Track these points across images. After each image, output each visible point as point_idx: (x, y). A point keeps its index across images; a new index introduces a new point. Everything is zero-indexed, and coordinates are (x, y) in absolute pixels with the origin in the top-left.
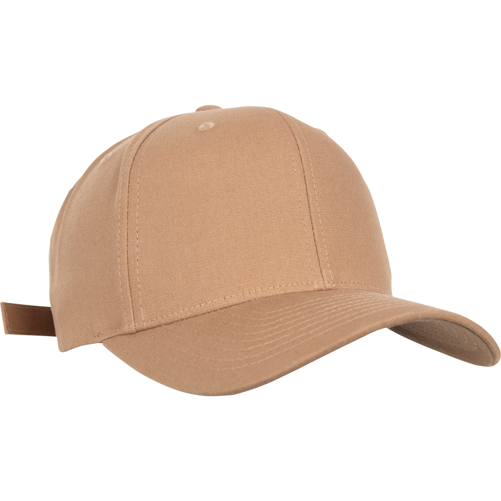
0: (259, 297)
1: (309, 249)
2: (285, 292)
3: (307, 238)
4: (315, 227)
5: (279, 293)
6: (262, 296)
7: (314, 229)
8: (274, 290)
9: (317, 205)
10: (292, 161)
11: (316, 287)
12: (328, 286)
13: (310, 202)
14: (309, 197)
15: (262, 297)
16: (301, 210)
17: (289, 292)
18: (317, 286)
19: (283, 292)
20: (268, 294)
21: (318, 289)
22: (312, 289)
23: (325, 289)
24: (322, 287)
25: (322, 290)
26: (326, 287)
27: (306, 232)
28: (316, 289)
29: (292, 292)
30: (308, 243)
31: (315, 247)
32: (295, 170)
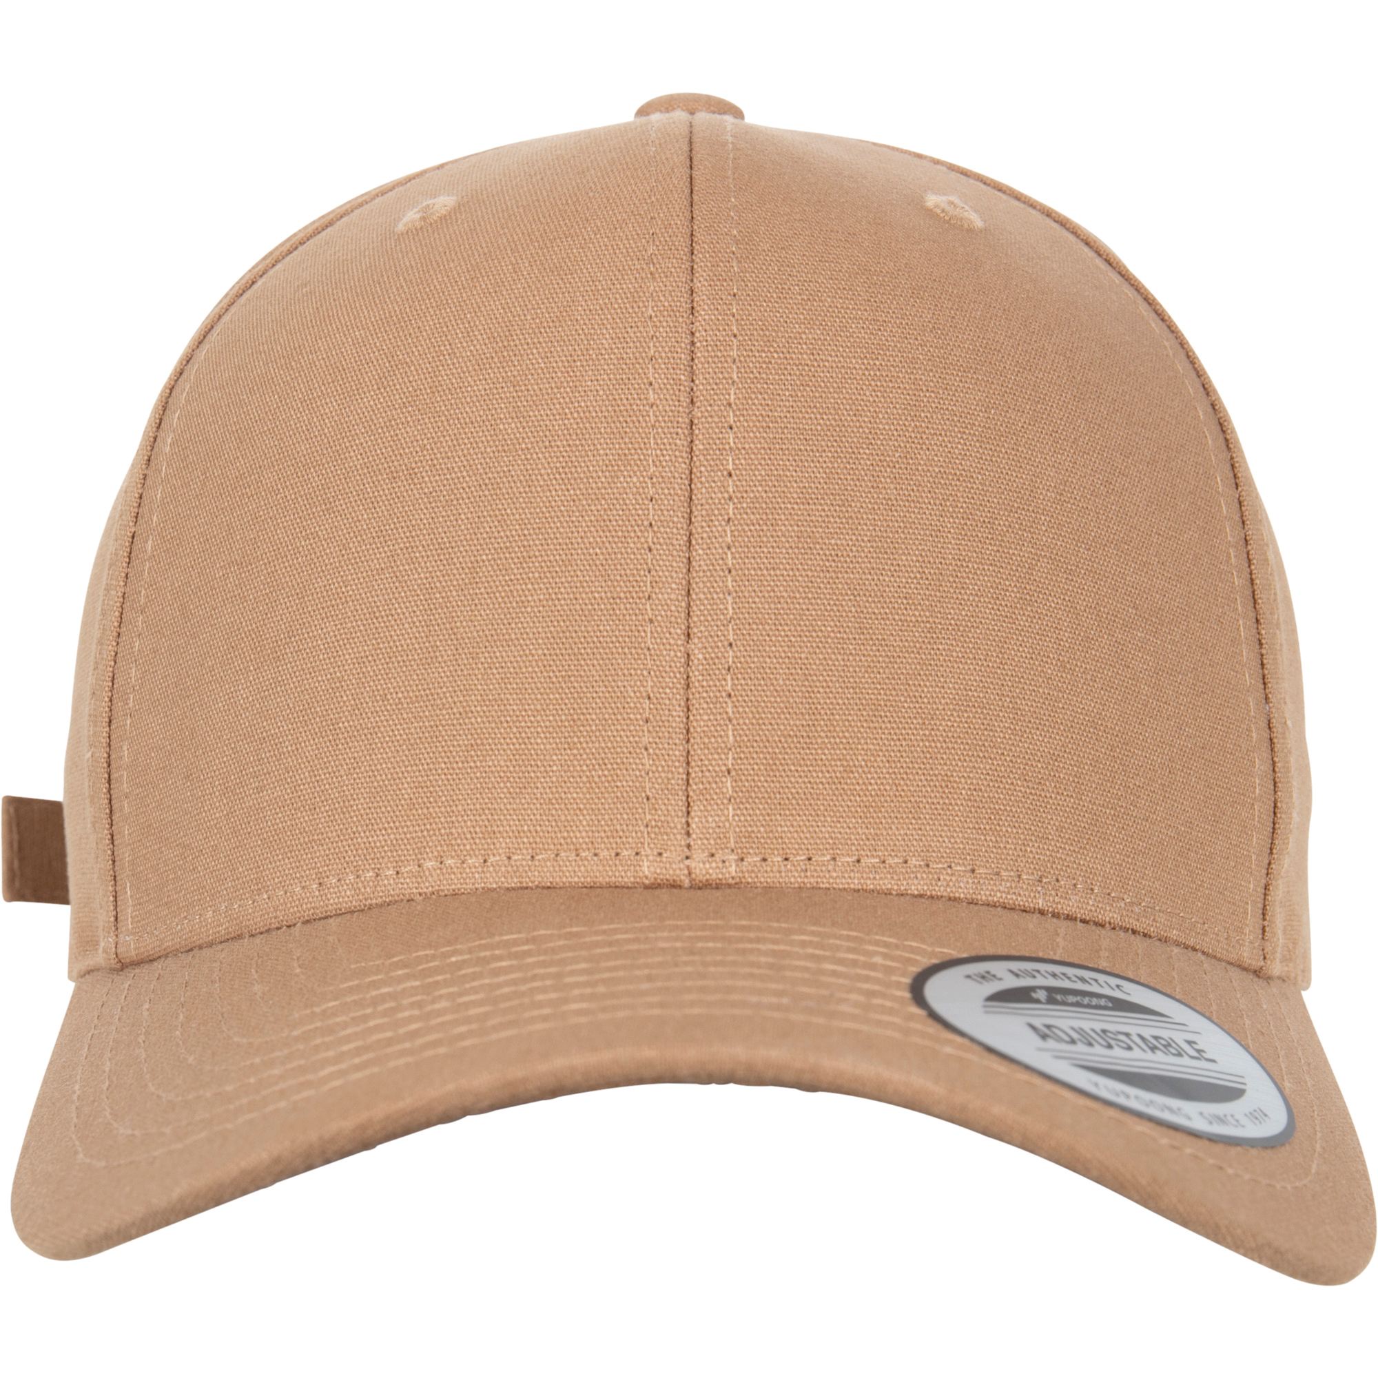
0: (426, 893)
1: (651, 717)
2: (521, 883)
3: (652, 673)
4: (695, 630)
5: (496, 883)
6: (437, 888)
7: (692, 636)
8: (483, 872)
9: (729, 539)
10: (647, 361)
11: (647, 873)
12: (703, 868)
13: (696, 529)
14: (694, 509)
15: (438, 891)
16: (649, 561)
17: (536, 883)
18: (652, 869)
19: (514, 882)
20: (455, 883)
21: (655, 879)
22: (632, 879)
23: (687, 883)
24: (677, 871)
25: (675, 886)
26: (693, 876)
27: (651, 647)
28: (647, 878)
29: (549, 884)
30: (652, 695)
31: (679, 712)
32: (652, 397)
